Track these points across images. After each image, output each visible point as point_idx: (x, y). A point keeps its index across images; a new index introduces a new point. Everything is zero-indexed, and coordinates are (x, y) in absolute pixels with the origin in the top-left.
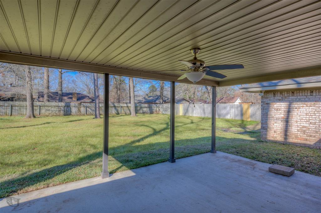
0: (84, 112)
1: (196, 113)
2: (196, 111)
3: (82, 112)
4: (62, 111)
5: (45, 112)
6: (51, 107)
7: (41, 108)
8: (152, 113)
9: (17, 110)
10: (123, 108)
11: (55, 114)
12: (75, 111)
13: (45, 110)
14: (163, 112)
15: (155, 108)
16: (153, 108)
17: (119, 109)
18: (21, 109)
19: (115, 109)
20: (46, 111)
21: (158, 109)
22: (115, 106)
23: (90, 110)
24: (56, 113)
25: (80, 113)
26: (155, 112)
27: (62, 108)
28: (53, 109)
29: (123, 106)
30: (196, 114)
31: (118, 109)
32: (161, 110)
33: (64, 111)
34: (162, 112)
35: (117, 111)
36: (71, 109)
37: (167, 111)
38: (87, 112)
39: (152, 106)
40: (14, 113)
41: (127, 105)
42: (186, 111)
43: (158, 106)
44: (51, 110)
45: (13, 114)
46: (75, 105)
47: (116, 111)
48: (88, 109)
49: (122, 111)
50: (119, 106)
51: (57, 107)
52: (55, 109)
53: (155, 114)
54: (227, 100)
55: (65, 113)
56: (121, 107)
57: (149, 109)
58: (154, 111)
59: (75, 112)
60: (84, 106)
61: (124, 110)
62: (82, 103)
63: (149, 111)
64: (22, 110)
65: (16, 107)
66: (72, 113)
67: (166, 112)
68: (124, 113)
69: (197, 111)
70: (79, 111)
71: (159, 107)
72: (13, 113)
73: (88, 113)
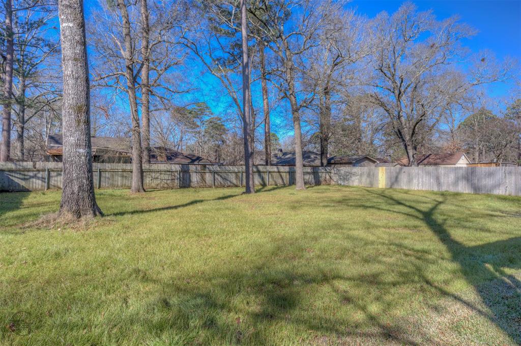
0: (210, 182)
1: (419, 183)
2: (418, 180)
3: (207, 181)
4: (176, 181)
5: (150, 182)
6: (160, 172)
7: (144, 174)
8: (318, 183)
9: (108, 178)
10: (271, 175)
11: (166, 185)
12: (196, 180)
13: (150, 178)
14: (339, 182)
15: (324, 175)
16: (320, 174)
17: (266, 176)
18: (114, 176)
19: (260, 175)
20: (152, 180)
21: (328, 177)
22: (259, 172)
23: (219, 178)
24: (167, 183)
25: (204, 182)
26: (324, 183)
27: (176, 174)
28: (162, 176)
29: (272, 170)
30: (418, 185)
31: (264, 176)
32: (335, 178)
33: (180, 180)
34: (337, 181)
35: (263, 179)
36: (190, 176)
37: (347, 180)
38: (216, 182)
39: (319, 171)
40: (104, 184)
41: (278, 168)
42: (393, 180)
43: (328, 170)
44: (159, 177)
45: (101, 186)
46: (196, 169)
47: (260, 180)
48: (216, 176)
49: (270, 180)
50: (265, 170)
51: (168, 173)
52: (166, 177)
53: (324, 185)
54: (440, 159)
55: (181, 183)
56: (270, 172)
57: (313, 176)
58: (322, 179)
59: (196, 182)
60: (210, 172)
61: (273, 179)
62: (207, 166)
63: (313, 180)
64: (116, 178)
65: (107, 173)
66: (192, 184)
67: (347, 182)
68: (273, 183)
69: (420, 180)
70: (203, 179)
71: (330, 173)
72: (102, 183)
73: (216, 184)
